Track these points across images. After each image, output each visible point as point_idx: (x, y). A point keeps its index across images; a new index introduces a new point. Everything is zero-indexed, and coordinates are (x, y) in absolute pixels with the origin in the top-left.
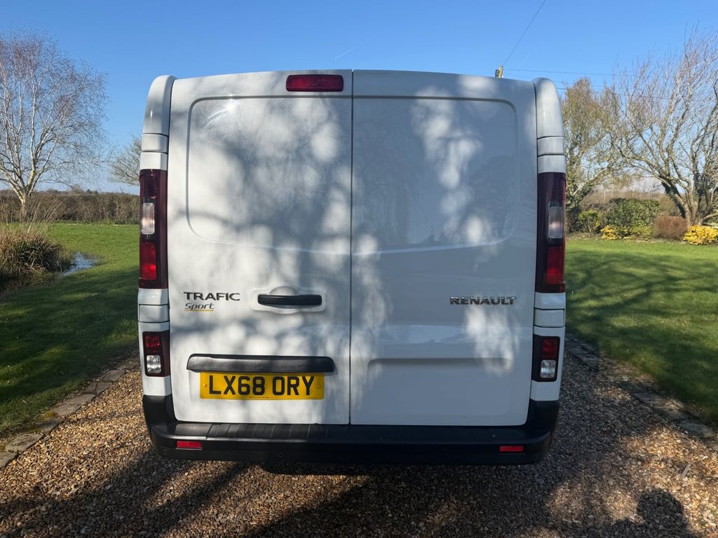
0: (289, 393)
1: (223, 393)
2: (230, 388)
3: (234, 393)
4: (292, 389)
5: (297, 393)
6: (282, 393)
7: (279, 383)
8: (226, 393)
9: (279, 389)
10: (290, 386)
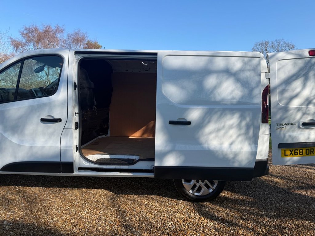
0: (311, 154)
1: (289, 155)
2: (291, 153)
3: (293, 155)
4: (312, 152)
5: (313, 154)
6: (309, 154)
7: (308, 151)
8: (290, 155)
9: (308, 153)
10: (311, 151)
